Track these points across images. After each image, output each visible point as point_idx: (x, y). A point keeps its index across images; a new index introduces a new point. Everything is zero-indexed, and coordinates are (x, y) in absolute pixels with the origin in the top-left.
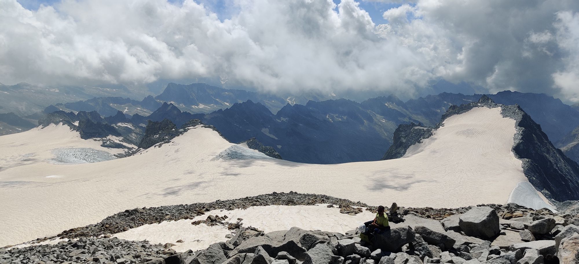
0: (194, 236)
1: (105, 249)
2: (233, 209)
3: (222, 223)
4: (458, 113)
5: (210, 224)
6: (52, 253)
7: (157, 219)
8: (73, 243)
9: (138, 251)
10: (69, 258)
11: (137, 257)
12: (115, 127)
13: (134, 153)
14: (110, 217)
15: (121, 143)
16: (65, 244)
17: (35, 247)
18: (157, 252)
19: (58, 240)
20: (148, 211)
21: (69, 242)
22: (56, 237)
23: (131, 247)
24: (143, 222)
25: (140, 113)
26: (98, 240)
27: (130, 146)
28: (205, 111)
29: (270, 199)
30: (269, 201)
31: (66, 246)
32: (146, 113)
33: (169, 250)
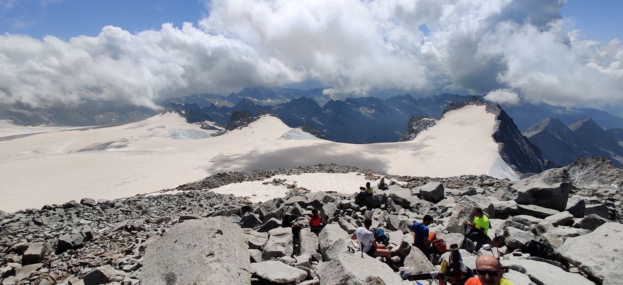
0: (264, 192)
1: (206, 198)
2: (291, 175)
3: (283, 184)
4: (455, 109)
5: (275, 185)
6: (174, 200)
7: (239, 180)
8: (186, 194)
9: (227, 201)
10: (184, 204)
11: (226, 205)
12: (209, 115)
13: (223, 133)
14: (208, 178)
15: (214, 126)
16: (181, 194)
17: (163, 195)
18: (239, 202)
19: (176, 192)
20: (233, 175)
21: (184, 193)
22: (175, 189)
23: (222, 198)
24: (230, 182)
25: (226, 105)
26: (201, 193)
27: (220, 128)
28: (272, 105)
29: (316, 168)
30: (316, 170)
31: (182, 196)
32: (231, 105)
33: (247, 201)
